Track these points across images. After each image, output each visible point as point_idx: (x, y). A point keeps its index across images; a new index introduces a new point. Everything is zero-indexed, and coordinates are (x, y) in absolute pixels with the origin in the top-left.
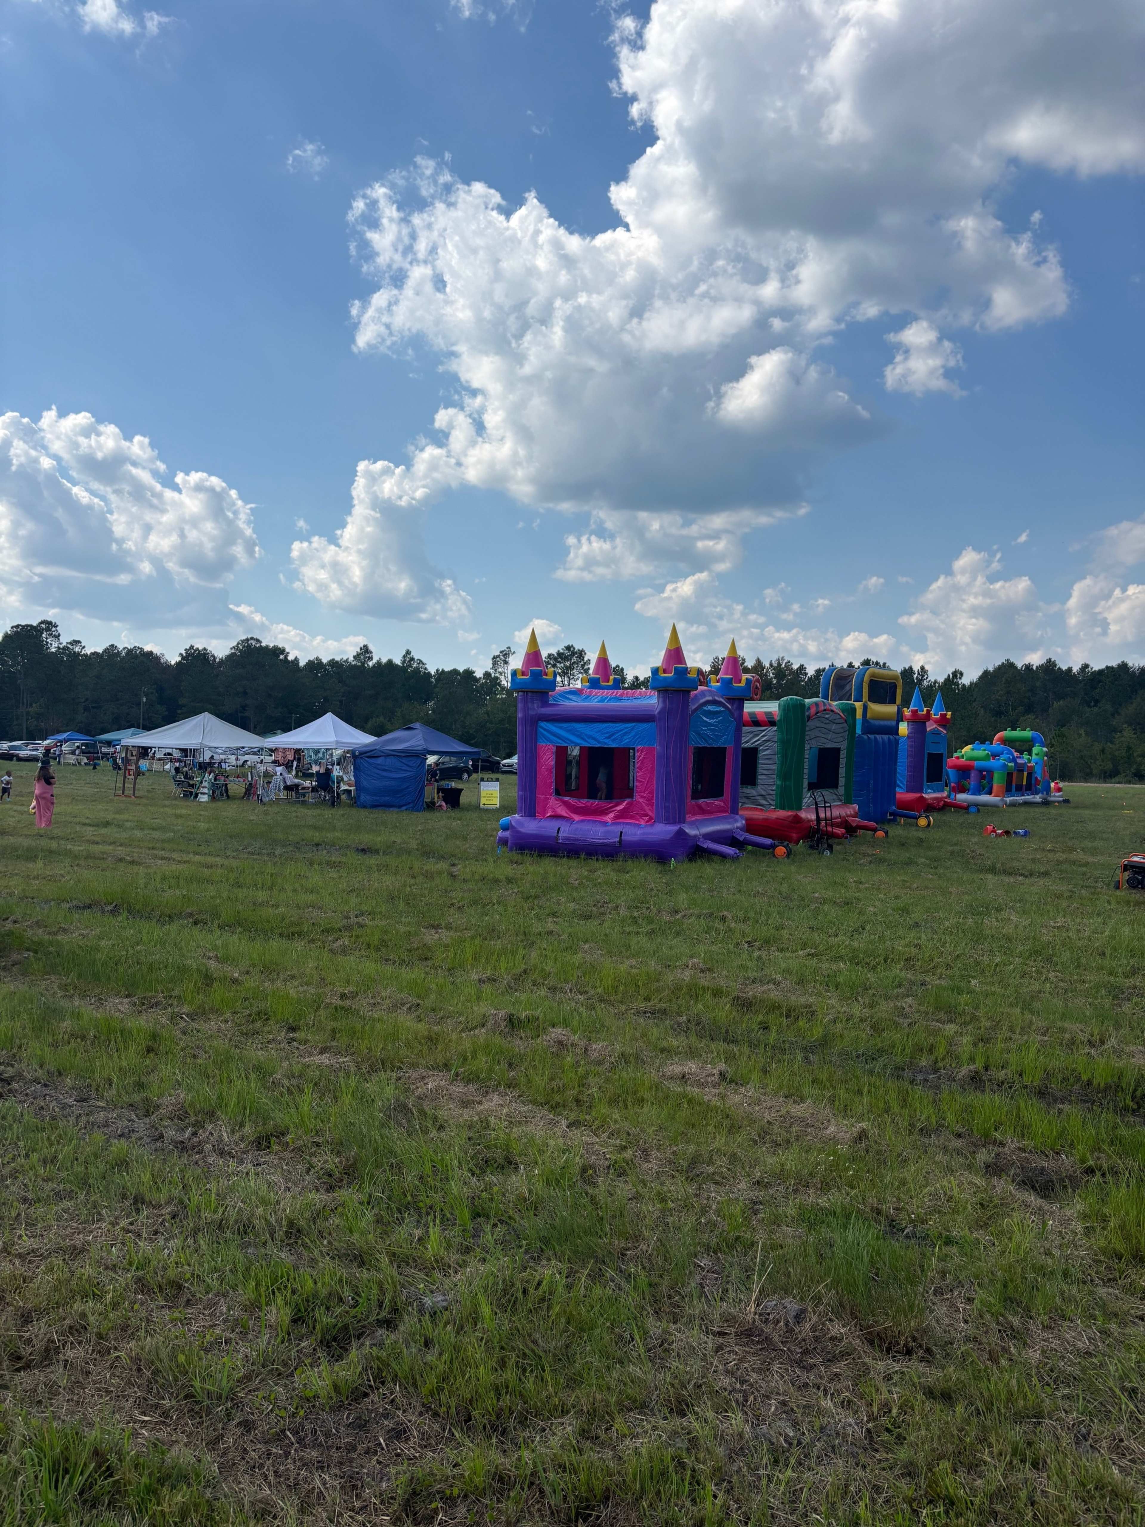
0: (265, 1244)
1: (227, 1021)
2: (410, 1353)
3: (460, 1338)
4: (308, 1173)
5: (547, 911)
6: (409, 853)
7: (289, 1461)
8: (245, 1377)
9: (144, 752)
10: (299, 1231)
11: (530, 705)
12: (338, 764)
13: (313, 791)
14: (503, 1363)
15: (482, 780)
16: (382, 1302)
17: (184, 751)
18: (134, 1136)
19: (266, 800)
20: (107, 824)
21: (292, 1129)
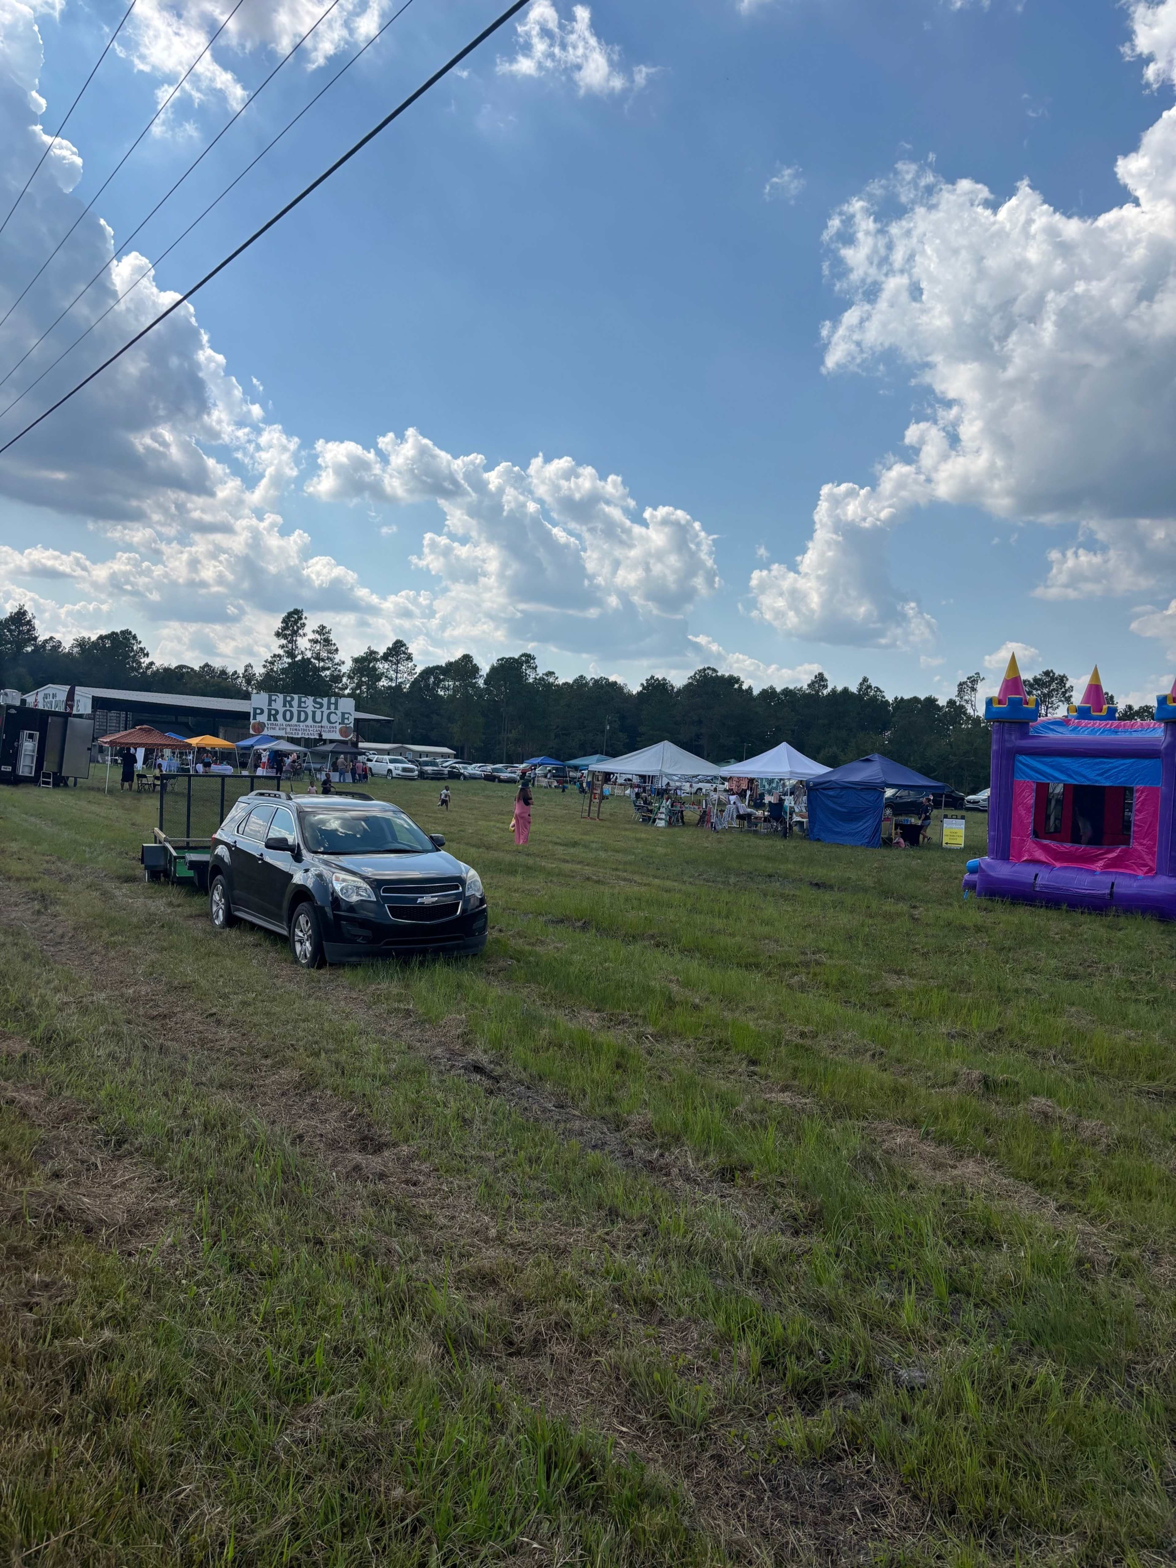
0: (732, 1277)
1: (689, 1046)
2: (887, 1426)
3: (941, 1422)
4: (772, 1213)
5: (1024, 965)
6: (865, 890)
7: (762, 1508)
8: (717, 1409)
9: (607, 777)
10: (765, 1271)
11: (1007, 737)
12: (792, 793)
13: (765, 821)
14: (992, 1461)
15: (946, 817)
16: (855, 1365)
17: (643, 777)
18: (607, 1149)
19: (719, 827)
20: (575, 844)
21: (756, 1165)
